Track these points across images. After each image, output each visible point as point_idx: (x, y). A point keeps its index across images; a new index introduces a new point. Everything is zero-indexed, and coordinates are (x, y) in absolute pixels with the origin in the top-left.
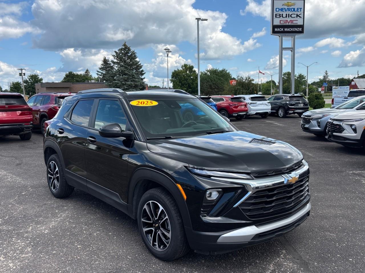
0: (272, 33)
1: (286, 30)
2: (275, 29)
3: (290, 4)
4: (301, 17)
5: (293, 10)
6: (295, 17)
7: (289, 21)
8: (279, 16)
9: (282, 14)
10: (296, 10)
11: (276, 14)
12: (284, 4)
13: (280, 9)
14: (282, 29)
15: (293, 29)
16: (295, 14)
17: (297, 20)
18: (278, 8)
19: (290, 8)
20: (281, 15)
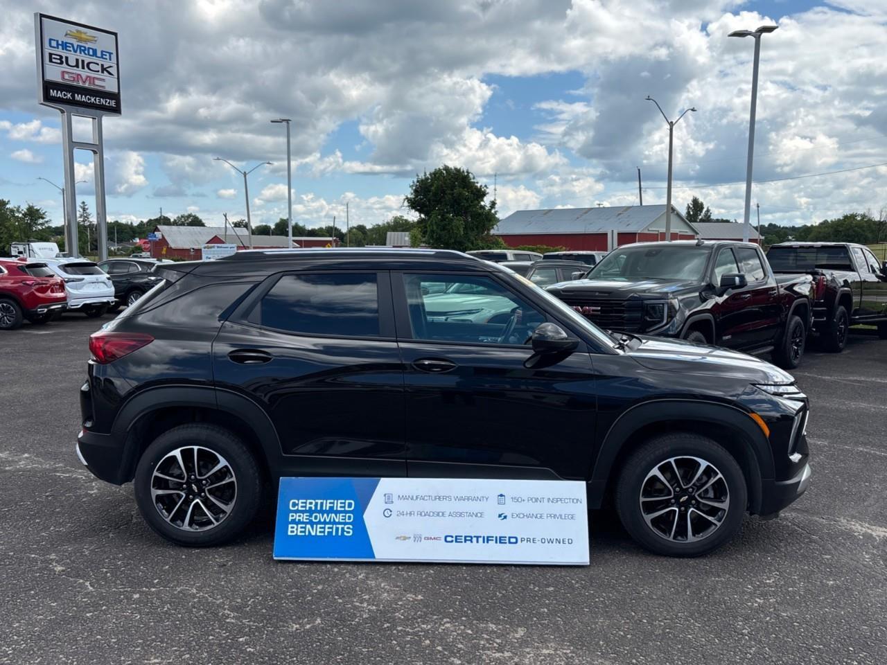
0: (44, 100)
1: (78, 97)
2: (51, 91)
3: (83, 36)
4: (112, 75)
5: (93, 51)
6: (98, 71)
7: (84, 77)
8: (59, 61)
9: (67, 58)
10: (99, 54)
11: (51, 55)
12: (69, 32)
13: (60, 43)
14: (69, 96)
15: (95, 100)
16: (98, 64)
17: (103, 80)
18: (54, 40)
19: (85, 47)
20: (64, 60)
